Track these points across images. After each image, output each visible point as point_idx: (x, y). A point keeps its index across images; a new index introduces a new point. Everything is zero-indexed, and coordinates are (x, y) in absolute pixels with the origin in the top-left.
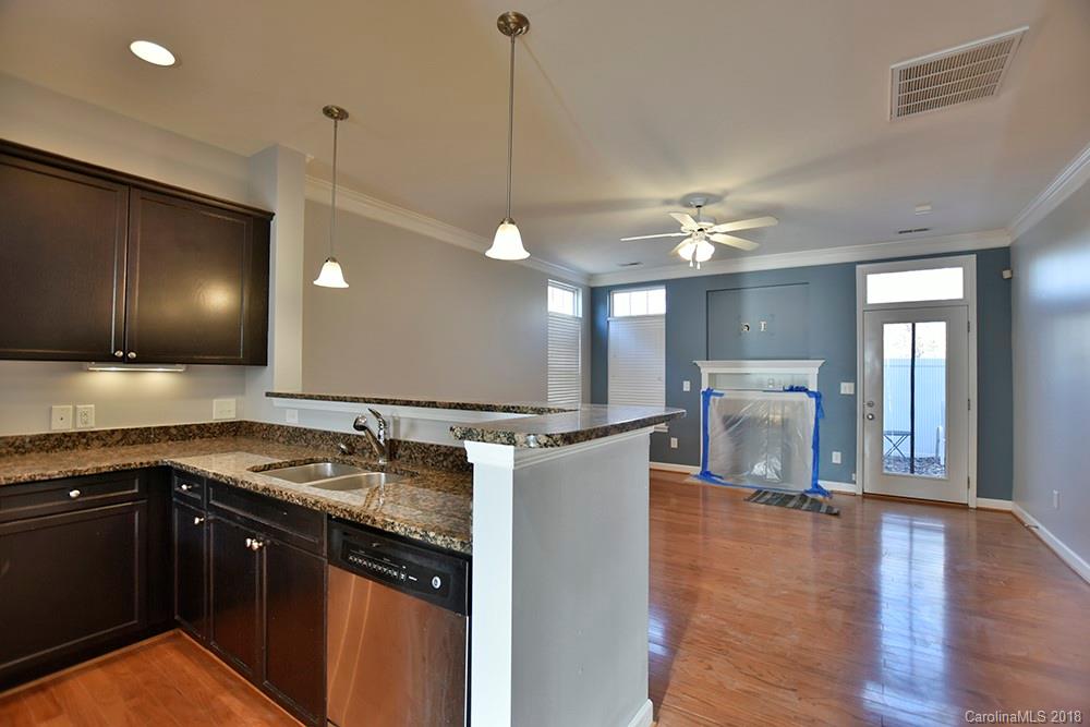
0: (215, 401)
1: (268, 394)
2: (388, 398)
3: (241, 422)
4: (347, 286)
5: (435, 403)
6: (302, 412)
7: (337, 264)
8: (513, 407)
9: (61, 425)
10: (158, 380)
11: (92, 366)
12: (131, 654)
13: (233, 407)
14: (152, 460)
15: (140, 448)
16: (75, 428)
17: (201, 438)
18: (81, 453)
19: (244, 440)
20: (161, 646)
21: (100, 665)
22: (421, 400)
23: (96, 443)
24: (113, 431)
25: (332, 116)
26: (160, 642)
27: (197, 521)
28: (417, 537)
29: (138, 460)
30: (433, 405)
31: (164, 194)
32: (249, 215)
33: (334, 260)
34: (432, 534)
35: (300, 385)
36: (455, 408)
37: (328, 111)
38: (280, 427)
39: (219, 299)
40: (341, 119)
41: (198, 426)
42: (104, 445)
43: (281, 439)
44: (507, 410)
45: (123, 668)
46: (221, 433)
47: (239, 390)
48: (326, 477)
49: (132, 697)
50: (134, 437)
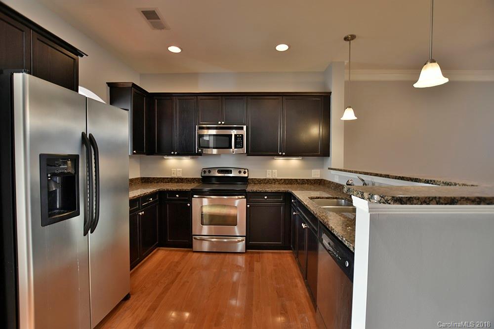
0: (313, 170)
1: (329, 169)
2: (368, 172)
3: (322, 179)
4: (356, 118)
5: (388, 175)
6: (340, 176)
7: (351, 109)
8: (431, 181)
9: (269, 176)
10: (294, 162)
11: (275, 158)
12: (280, 253)
13: (319, 173)
14: (286, 190)
15: (284, 186)
16: (272, 177)
17: (308, 184)
18: (273, 186)
19: (322, 187)
20: (288, 254)
21: (272, 253)
22: (382, 173)
23: (277, 183)
24: (282, 179)
25: (348, 40)
26: (288, 253)
27: (294, 213)
28: (340, 239)
29: (283, 189)
30: (387, 176)
31: (294, 96)
32: (322, 96)
33: (350, 107)
34: (344, 239)
35: (343, 165)
36: (398, 179)
37: (346, 39)
38: (333, 182)
39: (315, 131)
40: (353, 39)
41: (307, 180)
42: (279, 184)
43: (333, 188)
44: (427, 182)
45: (276, 256)
46: (315, 183)
47: (321, 167)
48: (342, 206)
49: (275, 266)
50: (287, 182)
